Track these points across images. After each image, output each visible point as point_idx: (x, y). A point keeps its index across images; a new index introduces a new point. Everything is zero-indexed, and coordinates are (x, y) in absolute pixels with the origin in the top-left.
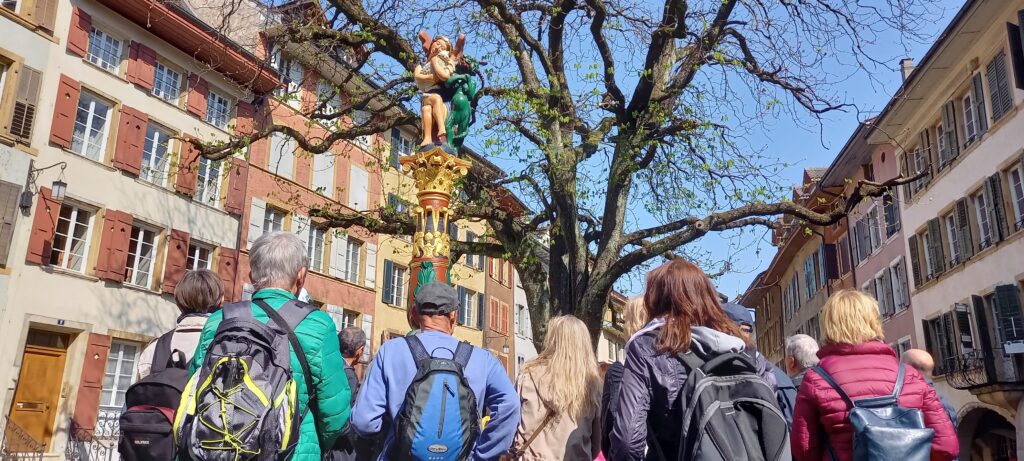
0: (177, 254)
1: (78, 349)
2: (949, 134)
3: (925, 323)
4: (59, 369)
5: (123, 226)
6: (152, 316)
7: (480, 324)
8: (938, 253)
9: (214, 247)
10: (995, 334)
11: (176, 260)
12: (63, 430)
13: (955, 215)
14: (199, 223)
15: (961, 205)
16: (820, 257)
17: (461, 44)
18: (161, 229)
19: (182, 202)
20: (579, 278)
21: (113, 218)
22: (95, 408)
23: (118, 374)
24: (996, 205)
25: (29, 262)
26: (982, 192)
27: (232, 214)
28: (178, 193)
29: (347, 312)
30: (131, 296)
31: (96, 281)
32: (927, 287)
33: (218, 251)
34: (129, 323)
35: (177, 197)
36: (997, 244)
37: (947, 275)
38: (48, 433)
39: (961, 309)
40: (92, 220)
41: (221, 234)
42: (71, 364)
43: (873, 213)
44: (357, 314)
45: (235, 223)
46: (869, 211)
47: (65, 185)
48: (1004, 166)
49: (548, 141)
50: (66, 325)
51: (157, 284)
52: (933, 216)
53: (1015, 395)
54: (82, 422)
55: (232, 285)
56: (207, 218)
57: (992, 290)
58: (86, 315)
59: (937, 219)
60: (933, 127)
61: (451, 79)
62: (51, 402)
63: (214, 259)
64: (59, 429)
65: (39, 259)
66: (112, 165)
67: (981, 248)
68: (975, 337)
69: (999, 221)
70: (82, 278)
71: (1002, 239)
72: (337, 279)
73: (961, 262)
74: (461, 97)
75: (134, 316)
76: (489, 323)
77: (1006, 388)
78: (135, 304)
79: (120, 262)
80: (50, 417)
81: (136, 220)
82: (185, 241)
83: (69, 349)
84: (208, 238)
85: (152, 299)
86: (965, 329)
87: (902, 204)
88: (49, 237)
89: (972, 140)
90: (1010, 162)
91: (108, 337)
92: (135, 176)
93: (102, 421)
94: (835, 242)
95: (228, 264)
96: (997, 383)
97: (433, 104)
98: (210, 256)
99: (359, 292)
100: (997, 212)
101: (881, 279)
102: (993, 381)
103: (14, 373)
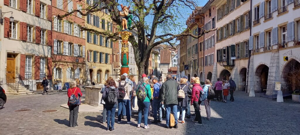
0: (38, 32)
1: (18, 58)
2: (228, 7)
3: (217, 50)
4: (14, 63)
5: (25, 26)
6: (33, 48)
7: (111, 47)
8: (222, 35)
9: (46, 30)
10: (230, 54)
11: (38, 34)
12: (18, 78)
13: (226, 26)
14: (42, 23)
15: (228, 25)
16: (197, 30)
17: (129, 7)
18: (33, 26)
19: (37, 18)
20: (145, 46)
21: (22, 24)
22: (24, 72)
23: (27, 64)
24: (234, 27)
25: (5, 37)
26: (232, 23)
27: (49, 21)
28: (36, 16)
29: (79, 45)
30: (28, 44)
31: (20, 41)
32: (219, 42)
33: (47, 31)
34: (29, 51)
35: (36, 17)
36: (233, 35)
37: (223, 40)
38: (14, 78)
39: (224, 48)
40: (17, 25)
41: (47, 26)
42: (17, 62)
43: (210, 22)
44: (81, 46)
45: (50, 23)
46: (209, 21)
47: (13, 18)
48: (237, 18)
49: (139, 14)
50: (15, 52)
51: (34, 40)
52: (222, 26)
53: (232, 68)
54: (22, 75)
55: (51, 39)
56: (43, 22)
57: (231, 45)
58: (19, 49)
59: (223, 27)
60: (225, 4)
61: (128, 16)
62: (14, 71)
63: (46, 33)
64: (17, 78)
65: (7, 36)
66: (19, 9)
67: (230, 35)
68: (226, 55)
69: (234, 30)
70: (17, 40)
71: (234, 34)
72: (76, 37)
73: (226, 38)
74: (130, 19)
75: (29, 49)
76: (113, 46)
77: (230, 66)
78: (29, 45)
79: (25, 35)
80: (14, 75)
81: (27, 24)
82: (39, 29)
83: (16, 58)
84: (44, 28)
85: (33, 44)
86: (225, 53)
87: (216, 22)
88: (8, 30)
89: (232, 10)
90: (238, 17)
91: (25, 55)
92: (25, 12)
93: (26, 75)
94: (201, 28)
95: (50, 34)
96: (229, 65)
97: (125, 21)
98: (45, 32)
99: (81, 39)
100: (234, 28)
101: (210, 38)
102: (228, 65)
103: (6, 65)
